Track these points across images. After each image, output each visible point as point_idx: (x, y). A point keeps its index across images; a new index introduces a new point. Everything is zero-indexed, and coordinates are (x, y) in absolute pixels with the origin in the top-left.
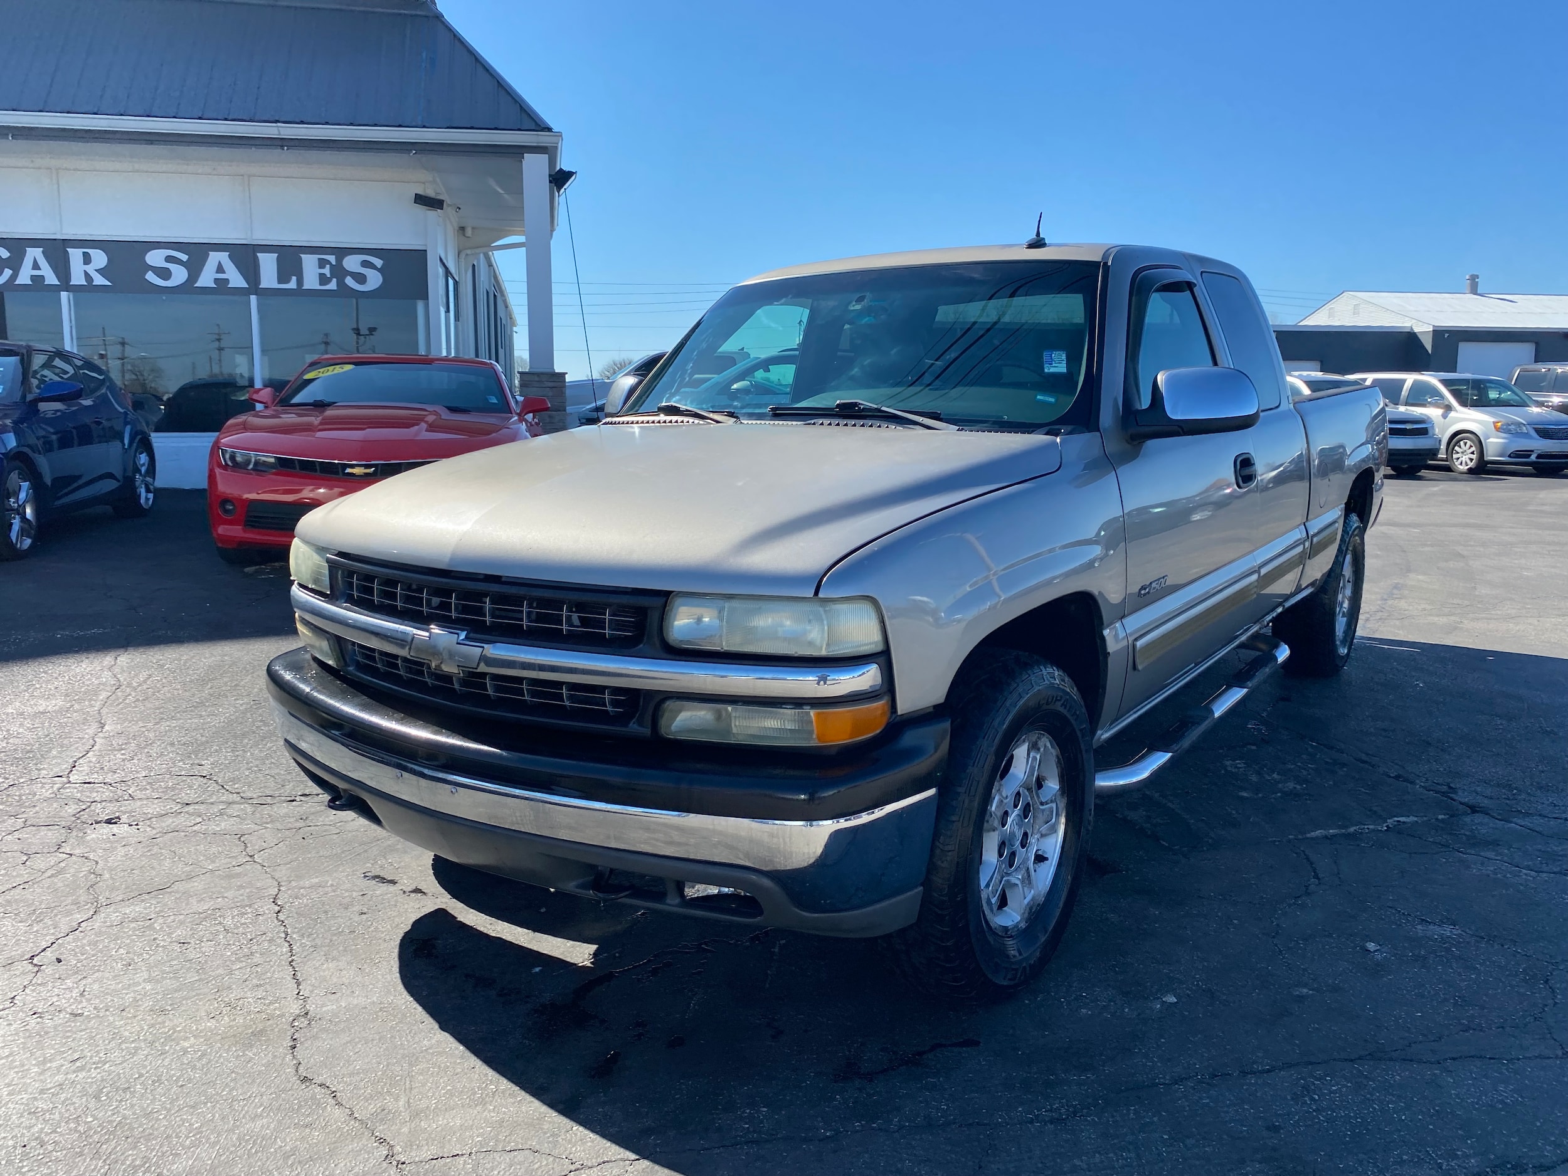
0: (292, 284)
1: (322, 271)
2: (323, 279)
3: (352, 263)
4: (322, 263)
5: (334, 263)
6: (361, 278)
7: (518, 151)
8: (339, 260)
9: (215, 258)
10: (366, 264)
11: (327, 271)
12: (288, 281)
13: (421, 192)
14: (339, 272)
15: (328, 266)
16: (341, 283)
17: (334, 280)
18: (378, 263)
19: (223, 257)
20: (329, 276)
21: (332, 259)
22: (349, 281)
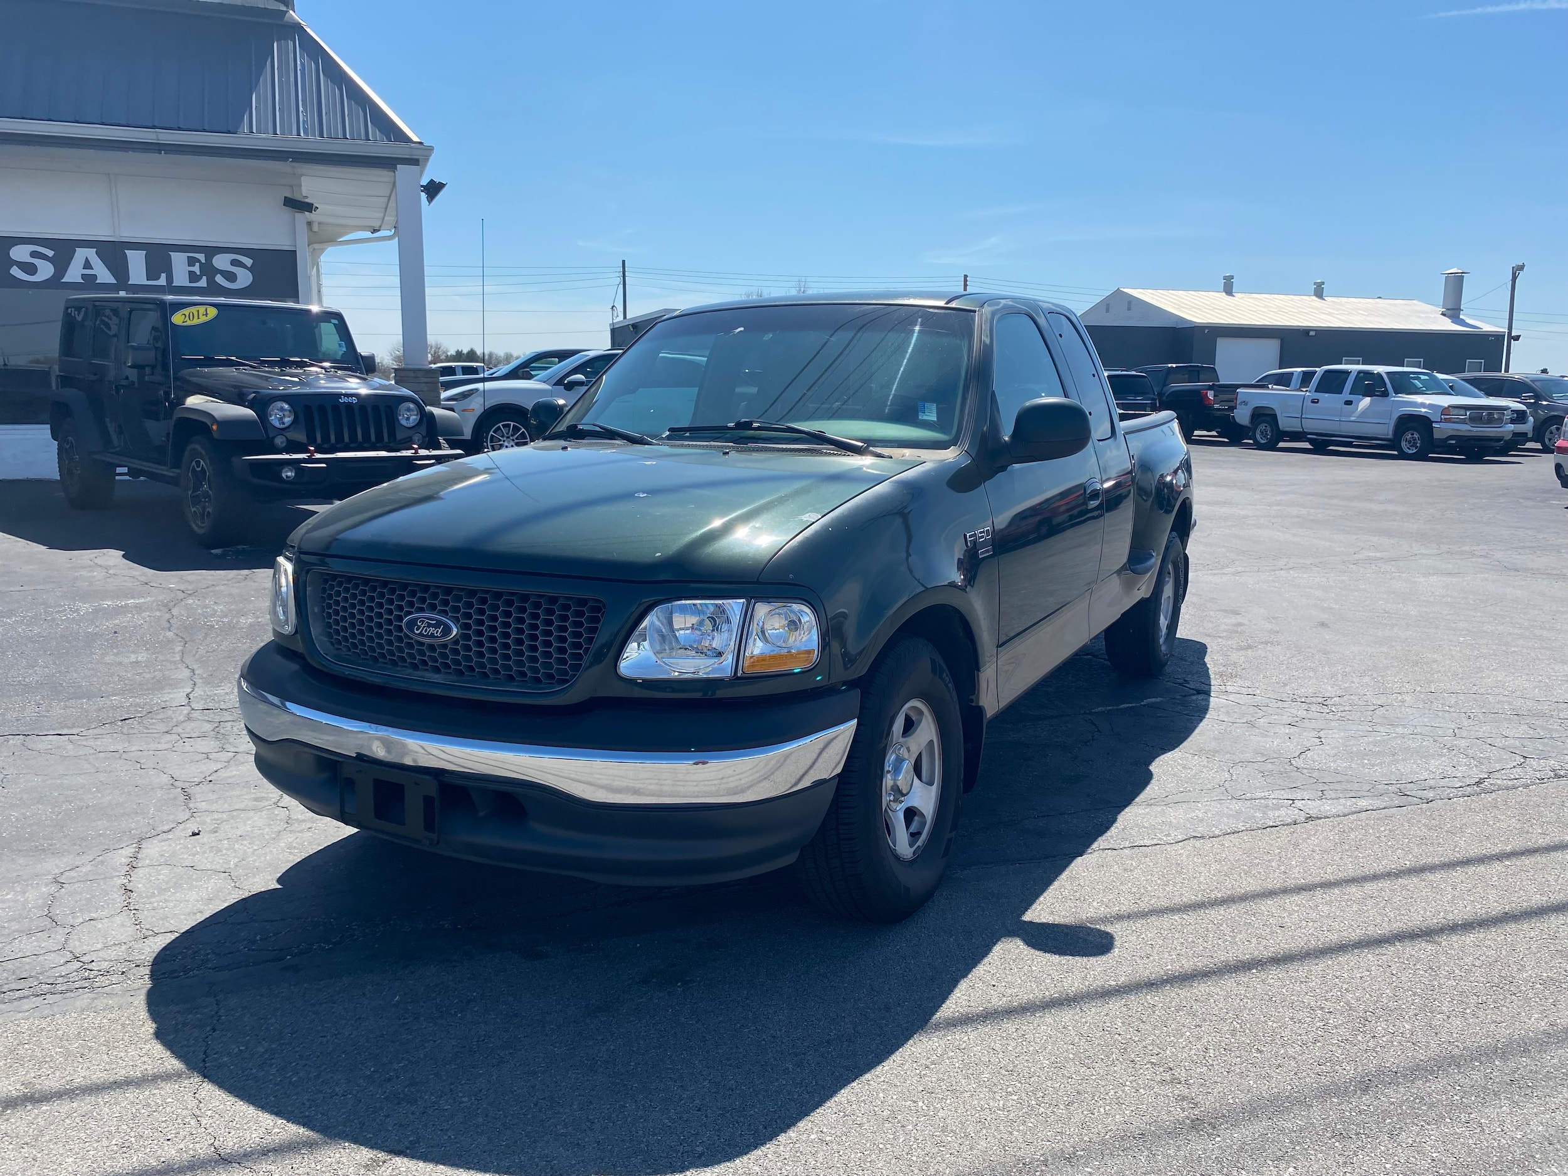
0: (162, 281)
1: (192, 269)
2: (193, 277)
3: (222, 262)
4: (191, 261)
5: (203, 261)
6: (231, 277)
7: (392, 163)
8: (209, 258)
9: (81, 254)
10: (235, 263)
11: (196, 269)
12: (158, 278)
13: (289, 195)
14: (209, 270)
15: (197, 264)
16: (211, 282)
17: (204, 278)
18: (248, 262)
19: (91, 253)
20: (198, 274)
21: (201, 257)
22: (219, 279)
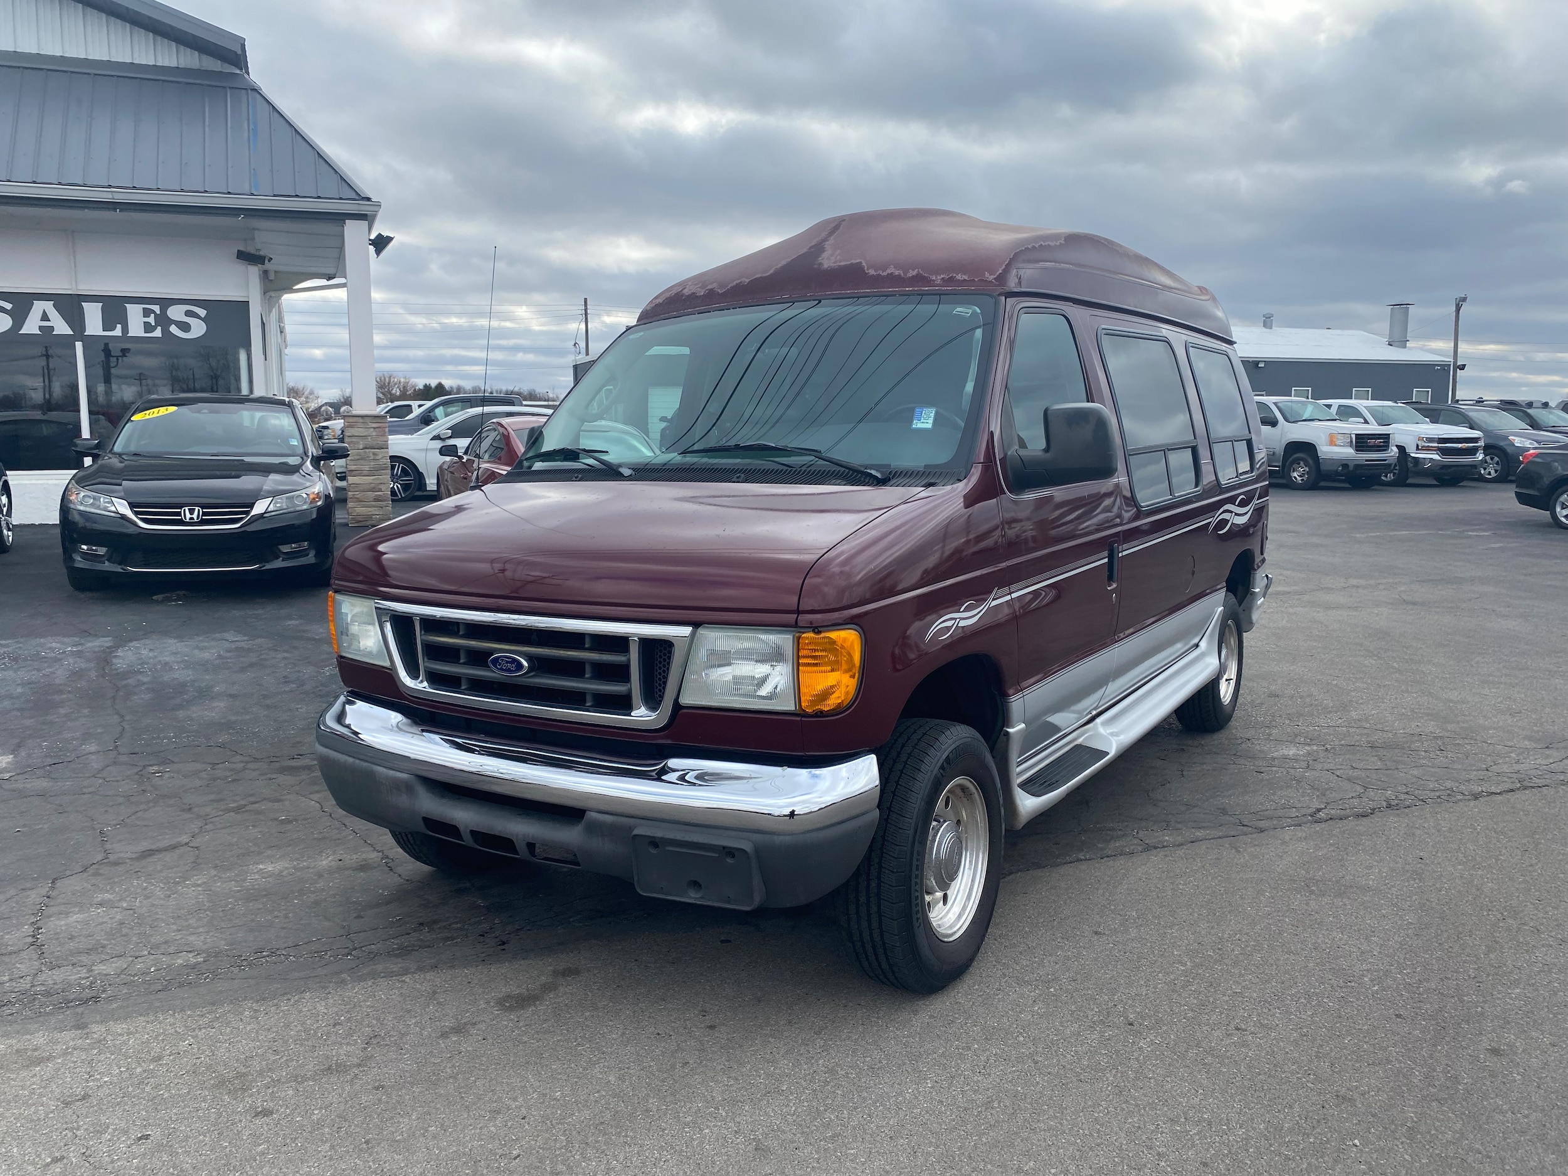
0: (118, 332)
1: (146, 320)
2: (148, 328)
3: (176, 313)
4: (147, 313)
5: (158, 312)
6: (185, 327)
7: (340, 218)
8: (164, 310)
9: (39, 307)
10: (189, 314)
11: (151, 319)
12: (113, 329)
13: (242, 249)
14: (164, 321)
15: (152, 315)
16: (166, 332)
17: (159, 328)
18: (202, 312)
19: (48, 306)
20: (153, 324)
21: (157, 308)
22: (173, 329)
